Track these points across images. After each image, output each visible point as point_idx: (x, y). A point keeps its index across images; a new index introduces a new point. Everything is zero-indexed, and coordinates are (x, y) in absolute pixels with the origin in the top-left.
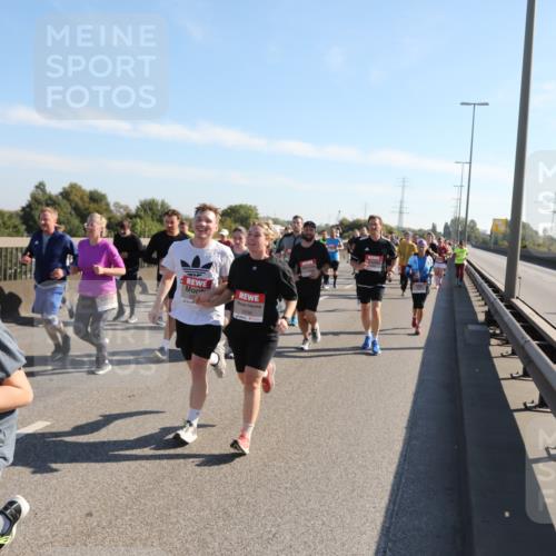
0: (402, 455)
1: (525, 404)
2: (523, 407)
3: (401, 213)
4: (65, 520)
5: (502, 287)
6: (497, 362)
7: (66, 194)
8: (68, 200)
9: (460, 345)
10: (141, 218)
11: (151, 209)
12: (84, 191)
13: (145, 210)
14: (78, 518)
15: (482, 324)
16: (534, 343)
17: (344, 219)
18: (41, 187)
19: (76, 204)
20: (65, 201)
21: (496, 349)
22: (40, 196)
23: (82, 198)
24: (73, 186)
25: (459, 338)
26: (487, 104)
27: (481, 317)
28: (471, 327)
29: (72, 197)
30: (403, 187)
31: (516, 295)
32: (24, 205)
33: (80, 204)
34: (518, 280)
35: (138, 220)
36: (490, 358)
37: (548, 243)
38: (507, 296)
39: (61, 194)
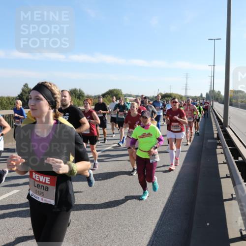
0: (168, 199)
1: (227, 175)
2: (226, 176)
4: (20, 232)
5: (222, 120)
6: (218, 156)
9: (203, 149)
11: (74, 93)
14: (25, 231)
15: (215, 139)
16: (228, 148)
17: (161, 93)
18: (26, 85)
21: (219, 150)
22: (26, 89)
25: (204, 146)
26: (220, 39)
27: (216, 136)
28: (209, 141)
30: (187, 77)
31: (229, 125)
32: (19, 94)
34: (229, 119)
36: (215, 154)
38: (223, 125)
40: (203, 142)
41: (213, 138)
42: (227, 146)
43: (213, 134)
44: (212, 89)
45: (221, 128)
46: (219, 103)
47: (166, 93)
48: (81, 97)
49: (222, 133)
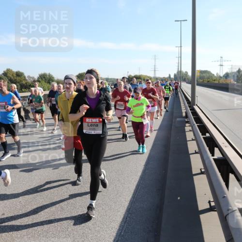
2: (194, 152)
5: (190, 99)
6: (187, 134)
7: (5, 74)
8: (7, 76)
10: (40, 81)
11: (44, 78)
12: (13, 72)
13: (42, 78)
15: (184, 117)
16: (196, 125)
17: (130, 75)
19: (11, 78)
20: (5, 77)
21: (188, 128)
23: (13, 75)
24: (8, 70)
26: (186, 20)
27: (184, 114)
28: (178, 119)
29: (8, 75)
30: (155, 59)
31: (196, 103)
33: (12, 78)
34: (196, 98)
36: (184, 132)
37: (218, 79)
38: (191, 104)
39: (3, 74)
40: (172, 121)
41: (182, 117)
42: (195, 123)
43: (182, 113)
44: (180, 70)
45: (189, 107)
46: (187, 83)
47: (135, 75)
48: (51, 82)
49: (190, 111)
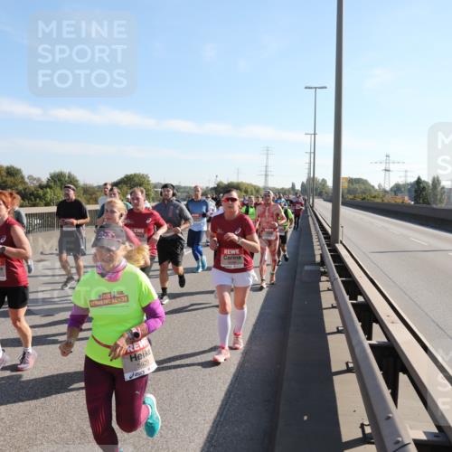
3: (266, 175)
10: (50, 187)
11: (59, 180)
13: (55, 181)
17: (221, 182)
30: (267, 154)
35: (48, 190)
37: (381, 195)
44: (312, 176)
46: (325, 200)
